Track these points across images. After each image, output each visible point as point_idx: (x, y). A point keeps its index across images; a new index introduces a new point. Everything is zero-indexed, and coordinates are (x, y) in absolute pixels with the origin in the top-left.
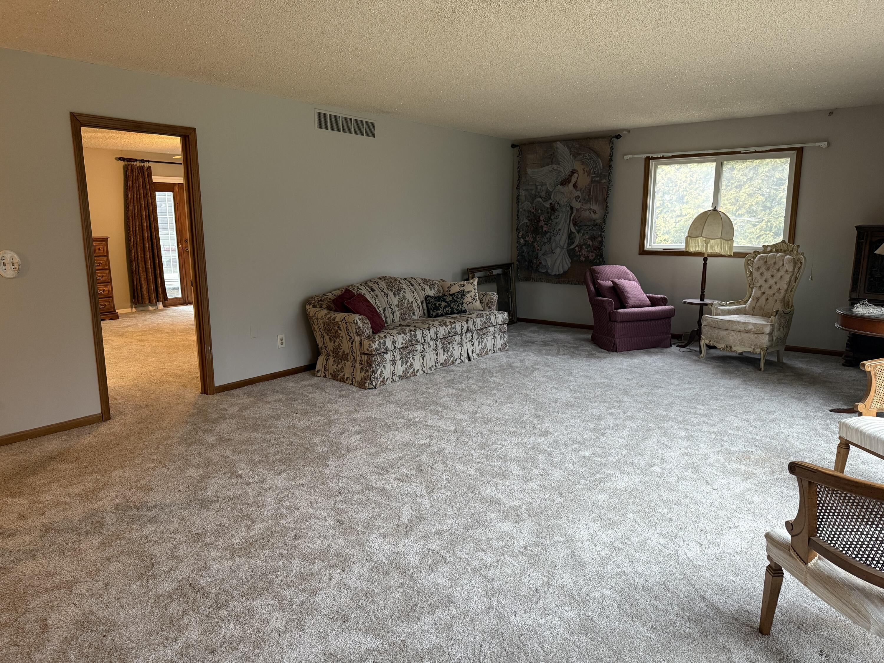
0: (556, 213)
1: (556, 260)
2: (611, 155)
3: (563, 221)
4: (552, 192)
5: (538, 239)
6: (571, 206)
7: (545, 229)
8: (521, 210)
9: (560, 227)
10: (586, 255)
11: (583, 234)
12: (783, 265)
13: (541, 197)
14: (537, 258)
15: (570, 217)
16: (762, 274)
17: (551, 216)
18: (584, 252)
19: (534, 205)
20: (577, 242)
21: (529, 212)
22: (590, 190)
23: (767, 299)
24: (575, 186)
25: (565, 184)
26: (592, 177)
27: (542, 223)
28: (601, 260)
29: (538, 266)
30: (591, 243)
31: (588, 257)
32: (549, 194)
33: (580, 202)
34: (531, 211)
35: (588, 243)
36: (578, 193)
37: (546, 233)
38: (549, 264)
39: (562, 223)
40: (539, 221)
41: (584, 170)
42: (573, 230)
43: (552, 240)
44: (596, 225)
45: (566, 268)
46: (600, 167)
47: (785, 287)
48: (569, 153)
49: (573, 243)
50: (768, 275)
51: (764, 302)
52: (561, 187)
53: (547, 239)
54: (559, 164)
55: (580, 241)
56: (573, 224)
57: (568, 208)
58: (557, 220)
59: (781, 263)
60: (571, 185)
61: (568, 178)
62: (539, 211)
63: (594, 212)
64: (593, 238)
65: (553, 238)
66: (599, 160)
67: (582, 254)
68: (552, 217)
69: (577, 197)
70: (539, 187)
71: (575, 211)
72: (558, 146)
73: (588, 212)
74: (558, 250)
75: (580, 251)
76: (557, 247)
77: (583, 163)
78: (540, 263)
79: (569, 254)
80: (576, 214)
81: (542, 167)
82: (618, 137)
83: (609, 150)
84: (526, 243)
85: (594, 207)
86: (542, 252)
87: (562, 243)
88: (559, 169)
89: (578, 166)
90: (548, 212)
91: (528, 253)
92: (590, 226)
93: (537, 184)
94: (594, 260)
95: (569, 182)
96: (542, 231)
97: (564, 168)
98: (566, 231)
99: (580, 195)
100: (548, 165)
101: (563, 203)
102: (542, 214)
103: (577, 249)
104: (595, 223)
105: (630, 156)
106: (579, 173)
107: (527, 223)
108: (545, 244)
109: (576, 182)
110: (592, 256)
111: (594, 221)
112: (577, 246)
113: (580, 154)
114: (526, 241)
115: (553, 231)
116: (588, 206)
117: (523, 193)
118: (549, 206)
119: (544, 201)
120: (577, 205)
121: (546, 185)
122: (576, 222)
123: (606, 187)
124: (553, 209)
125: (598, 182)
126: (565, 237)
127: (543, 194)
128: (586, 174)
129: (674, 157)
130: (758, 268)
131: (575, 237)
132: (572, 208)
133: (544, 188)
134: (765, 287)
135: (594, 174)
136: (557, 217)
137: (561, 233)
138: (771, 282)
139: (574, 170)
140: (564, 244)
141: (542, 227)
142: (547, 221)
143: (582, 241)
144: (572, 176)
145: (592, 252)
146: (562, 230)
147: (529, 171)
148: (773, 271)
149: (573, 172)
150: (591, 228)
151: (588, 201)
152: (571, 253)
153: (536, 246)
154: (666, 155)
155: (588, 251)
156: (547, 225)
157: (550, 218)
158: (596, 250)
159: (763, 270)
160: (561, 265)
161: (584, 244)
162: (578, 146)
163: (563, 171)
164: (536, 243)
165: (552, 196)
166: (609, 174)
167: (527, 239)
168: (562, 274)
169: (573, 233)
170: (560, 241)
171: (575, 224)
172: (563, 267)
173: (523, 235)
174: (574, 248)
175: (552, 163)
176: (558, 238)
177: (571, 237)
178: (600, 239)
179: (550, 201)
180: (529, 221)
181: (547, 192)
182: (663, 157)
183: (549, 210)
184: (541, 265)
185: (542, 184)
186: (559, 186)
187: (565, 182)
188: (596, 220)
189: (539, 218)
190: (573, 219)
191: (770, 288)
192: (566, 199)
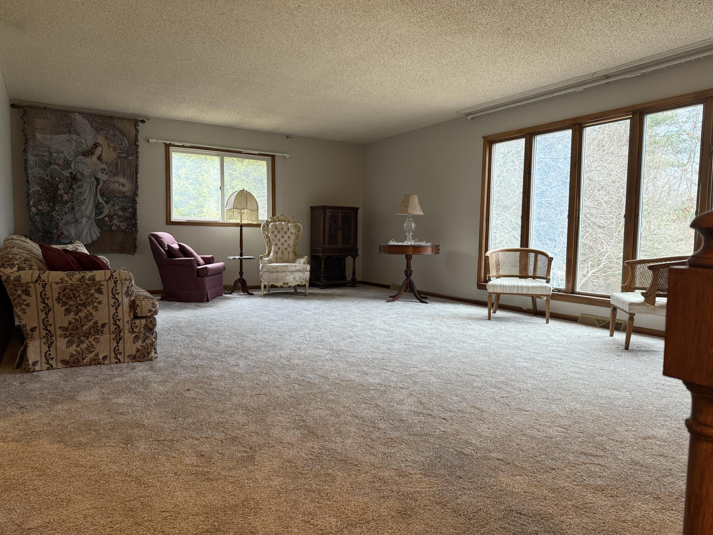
0: (79, 183)
1: (83, 229)
2: (136, 136)
3: (88, 191)
4: (72, 161)
5: (57, 208)
6: (96, 178)
7: (65, 197)
8: (30, 176)
9: (85, 197)
10: (118, 225)
11: (113, 205)
12: (288, 229)
13: (57, 164)
14: (57, 228)
15: (97, 188)
16: (276, 236)
17: (72, 185)
18: (115, 221)
19: (48, 173)
20: (106, 212)
21: (40, 178)
22: (117, 164)
23: (282, 252)
24: (99, 158)
25: (88, 155)
26: (118, 153)
27: (61, 192)
28: (134, 229)
29: (59, 236)
30: (122, 214)
31: (120, 226)
32: (67, 164)
33: (106, 174)
34: (44, 178)
35: (119, 213)
36: (104, 166)
37: (67, 202)
38: (73, 234)
39: (87, 193)
40: (58, 189)
41: (109, 146)
42: (101, 201)
43: (76, 210)
44: (126, 197)
45: (95, 238)
46: (126, 145)
47: (293, 243)
48: (90, 126)
49: (101, 213)
50: (279, 236)
51: (281, 254)
52: (83, 157)
53: (69, 208)
54: (79, 135)
55: (109, 211)
56: (100, 195)
57: (93, 179)
58: (81, 190)
59: (287, 228)
60: (95, 157)
61: (90, 151)
62: (57, 179)
63: (123, 185)
64: (124, 209)
65: (77, 208)
66: (125, 138)
67: (113, 224)
68: (74, 186)
69: (103, 170)
70: (55, 155)
71: (101, 183)
72: (77, 117)
73: (116, 185)
74: (84, 220)
75: (110, 221)
76: (82, 217)
77: (107, 138)
78: (62, 233)
79: (98, 225)
80: (103, 185)
81: (56, 134)
82: (143, 121)
83: (134, 131)
84: (39, 212)
85: (122, 180)
86: (64, 222)
87: (88, 213)
88: (79, 140)
89: (100, 139)
90: (67, 181)
91: (43, 223)
92: (119, 197)
93: (52, 151)
94: (126, 229)
95: (93, 154)
96: (62, 199)
97: (85, 140)
98: (92, 201)
99: (106, 168)
100: (65, 134)
101: (87, 172)
102: (60, 182)
103: (107, 219)
104: (125, 195)
105: (155, 140)
106: (103, 147)
107: (39, 191)
108: (66, 213)
109: (101, 155)
110: (124, 226)
111: (124, 193)
112: (106, 216)
113: (102, 130)
114: (38, 210)
115: (77, 200)
116: (116, 179)
117: (31, 159)
118: (68, 175)
119: (62, 170)
120: (103, 177)
121: (63, 153)
122: (103, 193)
123: (134, 164)
124: (74, 178)
125: (124, 158)
126: (90, 207)
127: (61, 162)
128: (111, 149)
129: (192, 147)
130: (273, 232)
131: (104, 207)
132: (98, 180)
133: (61, 155)
134: (279, 245)
135: (120, 150)
136: (81, 187)
137: (86, 203)
138: (282, 240)
139: (98, 143)
140: (91, 214)
141: (61, 196)
142: (68, 191)
143: (112, 211)
144: (95, 148)
145: (123, 222)
146: (87, 201)
147: (39, 136)
148: (282, 232)
149: (96, 145)
150: (120, 199)
151: (116, 174)
152: (100, 223)
153: (55, 215)
154: (186, 144)
155: (119, 221)
156: (67, 194)
157: (71, 187)
158: (128, 221)
159: (276, 233)
160: (89, 234)
161: (115, 214)
162: (100, 121)
163: (84, 143)
164: (55, 212)
165: (72, 166)
166: (137, 153)
167: (40, 207)
168: (90, 244)
169: (100, 203)
170: (86, 210)
171: (102, 195)
172: (91, 237)
173: (34, 203)
174: (103, 218)
175: (70, 132)
176: (84, 207)
177: (98, 207)
178: (130, 210)
179: (70, 170)
180: (42, 188)
181: (65, 161)
182: (183, 146)
183: (70, 179)
184: (62, 236)
185: (58, 152)
186: (80, 156)
187: (88, 153)
188: (126, 192)
189: (57, 186)
190: (100, 190)
191: (283, 244)
192: (90, 170)
